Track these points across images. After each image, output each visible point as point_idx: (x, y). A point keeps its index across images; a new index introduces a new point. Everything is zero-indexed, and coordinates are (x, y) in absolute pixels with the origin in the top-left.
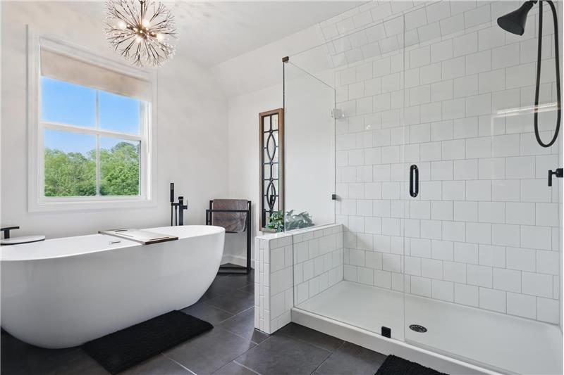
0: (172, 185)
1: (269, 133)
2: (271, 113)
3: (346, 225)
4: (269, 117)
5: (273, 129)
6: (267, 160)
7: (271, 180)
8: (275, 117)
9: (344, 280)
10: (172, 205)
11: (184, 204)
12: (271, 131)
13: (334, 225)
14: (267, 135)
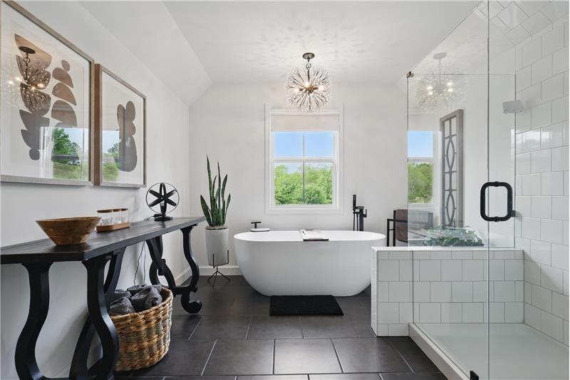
0: (355, 196)
1: (448, 139)
2: (451, 116)
3: (527, 251)
4: (448, 121)
5: (453, 134)
6: (447, 169)
7: (451, 190)
8: (454, 121)
9: (524, 322)
10: (354, 213)
11: (365, 213)
12: (450, 137)
13: (513, 249)
14: (447, 141)
